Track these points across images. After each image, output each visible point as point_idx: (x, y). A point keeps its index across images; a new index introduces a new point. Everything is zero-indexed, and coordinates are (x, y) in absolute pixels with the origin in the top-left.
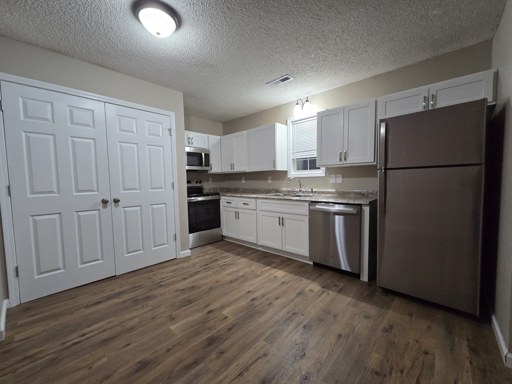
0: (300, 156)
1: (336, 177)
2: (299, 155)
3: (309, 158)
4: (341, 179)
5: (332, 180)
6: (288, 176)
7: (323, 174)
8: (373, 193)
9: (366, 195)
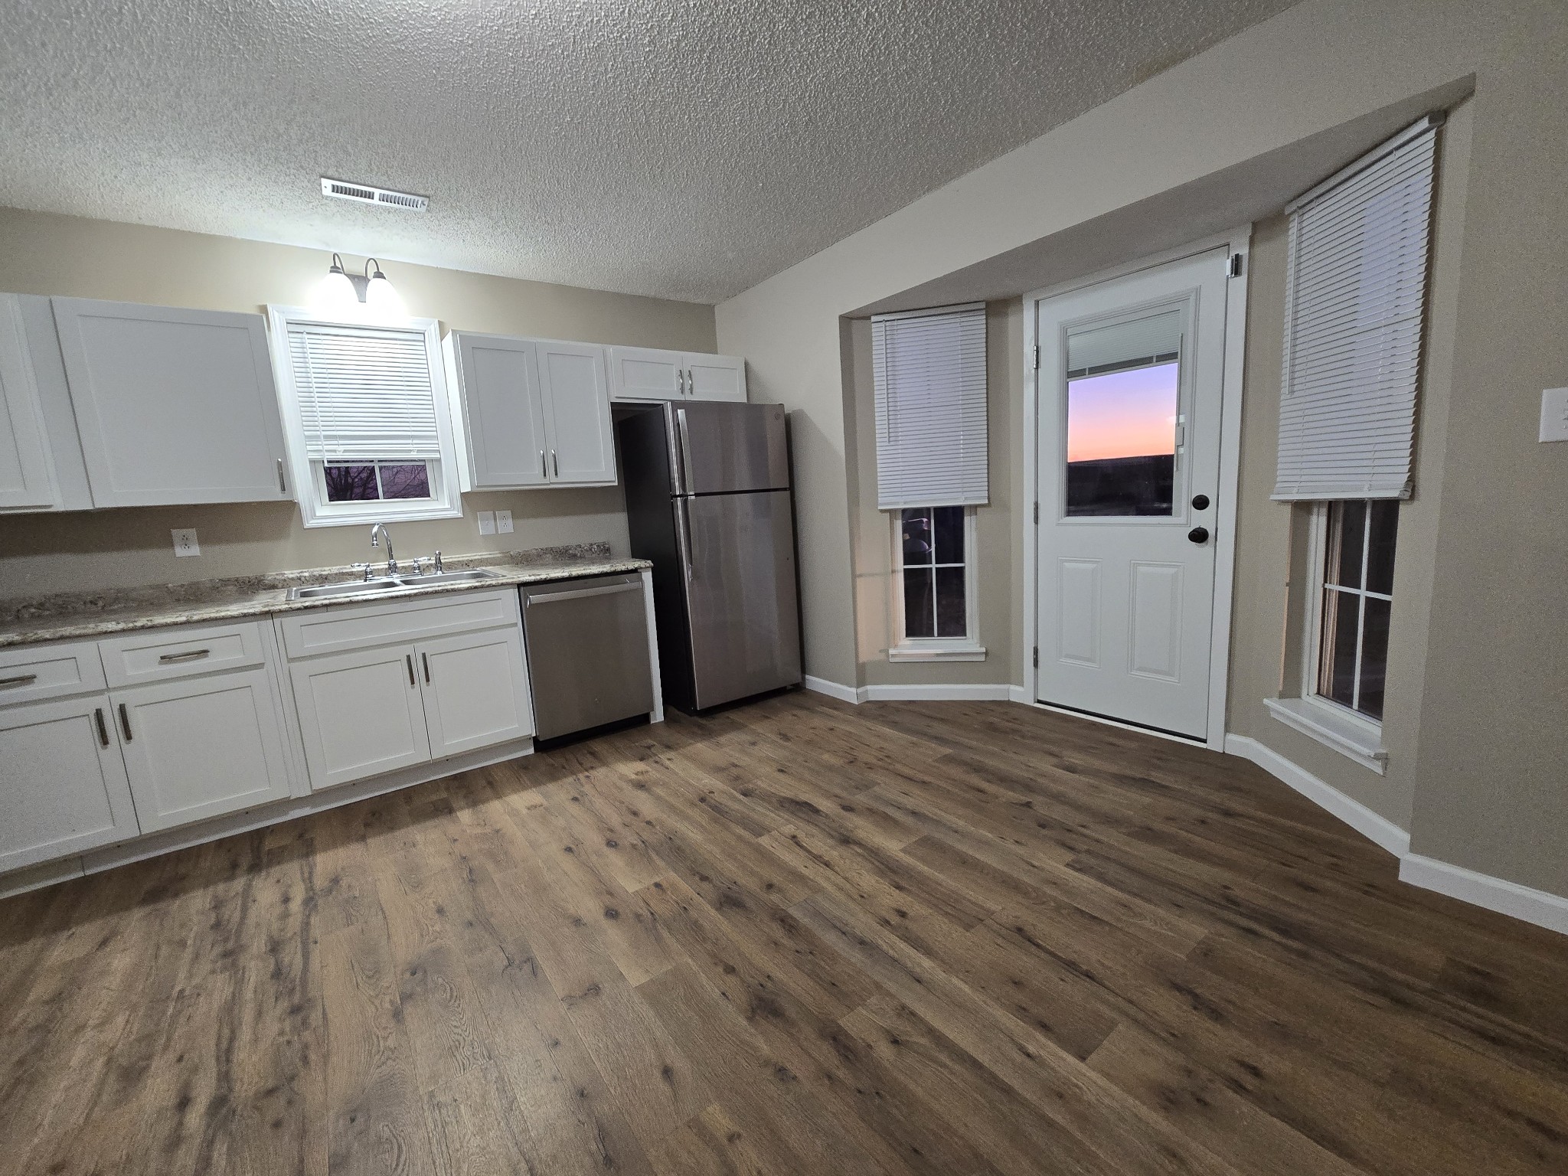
0: (345, 451)
1: (495, 520)
2: (342, 448)
3: (379, 461)
4: (510, 522)
5: (484, 527)
6: (305, 520)
7: (456, 512)
8: (593, 550)
9: (579, 555)
